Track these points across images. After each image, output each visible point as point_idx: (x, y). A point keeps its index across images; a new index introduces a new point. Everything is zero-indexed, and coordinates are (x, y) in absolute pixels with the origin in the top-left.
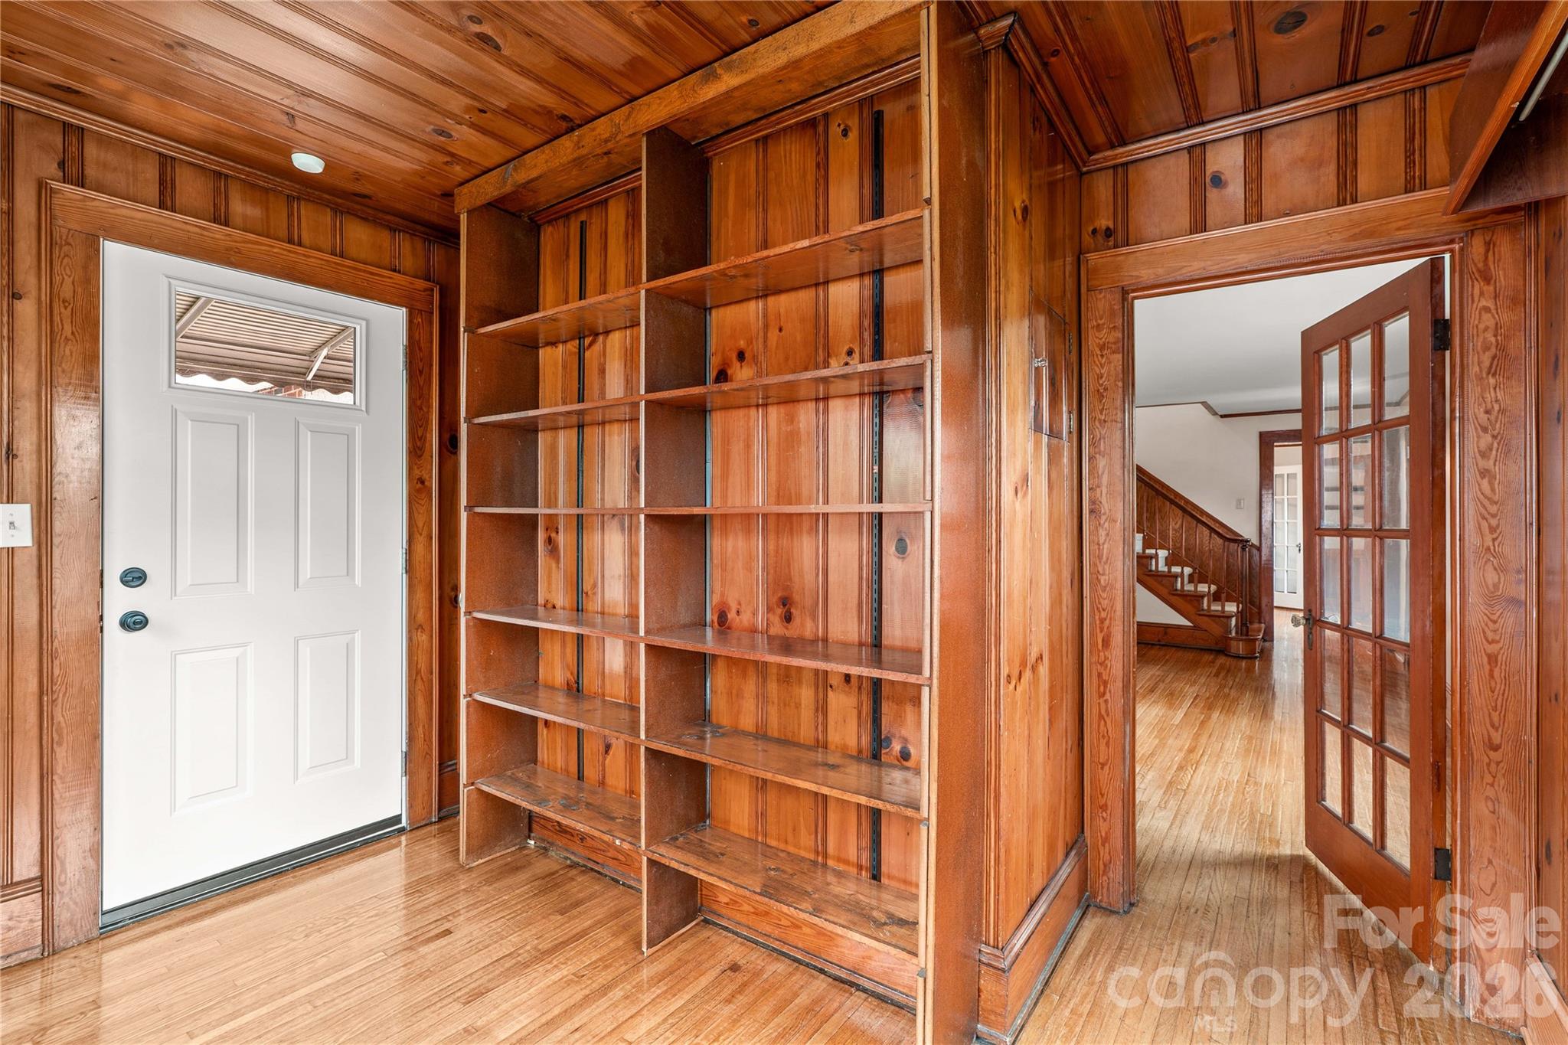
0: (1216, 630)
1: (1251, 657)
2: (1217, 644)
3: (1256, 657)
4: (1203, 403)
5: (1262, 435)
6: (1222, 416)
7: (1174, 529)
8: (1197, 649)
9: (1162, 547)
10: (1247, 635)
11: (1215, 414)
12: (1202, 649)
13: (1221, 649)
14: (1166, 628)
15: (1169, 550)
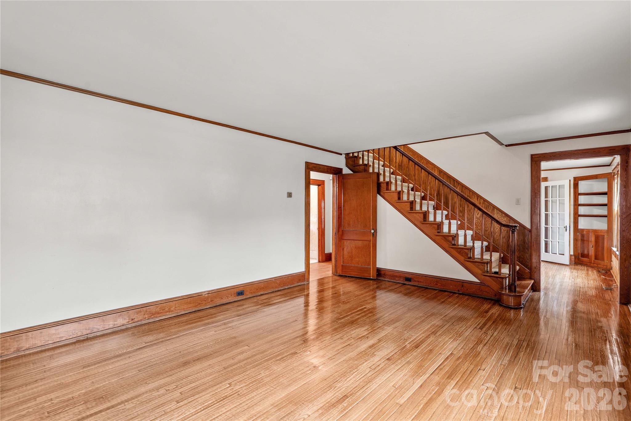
0: (494, 286)
1: (518, 307)
2: (495, 295)
3: (522, 308)
4: (487, 133)
5: (532, 156)
6: (506, 146)
7: (477, 218)
8: (482, 298)
9: (469, 229)
10: (515, 292)
11: (501, 144)
12: (485, 299)
13: (497, 301)
14: (462, 283)
15: (473, 231)
